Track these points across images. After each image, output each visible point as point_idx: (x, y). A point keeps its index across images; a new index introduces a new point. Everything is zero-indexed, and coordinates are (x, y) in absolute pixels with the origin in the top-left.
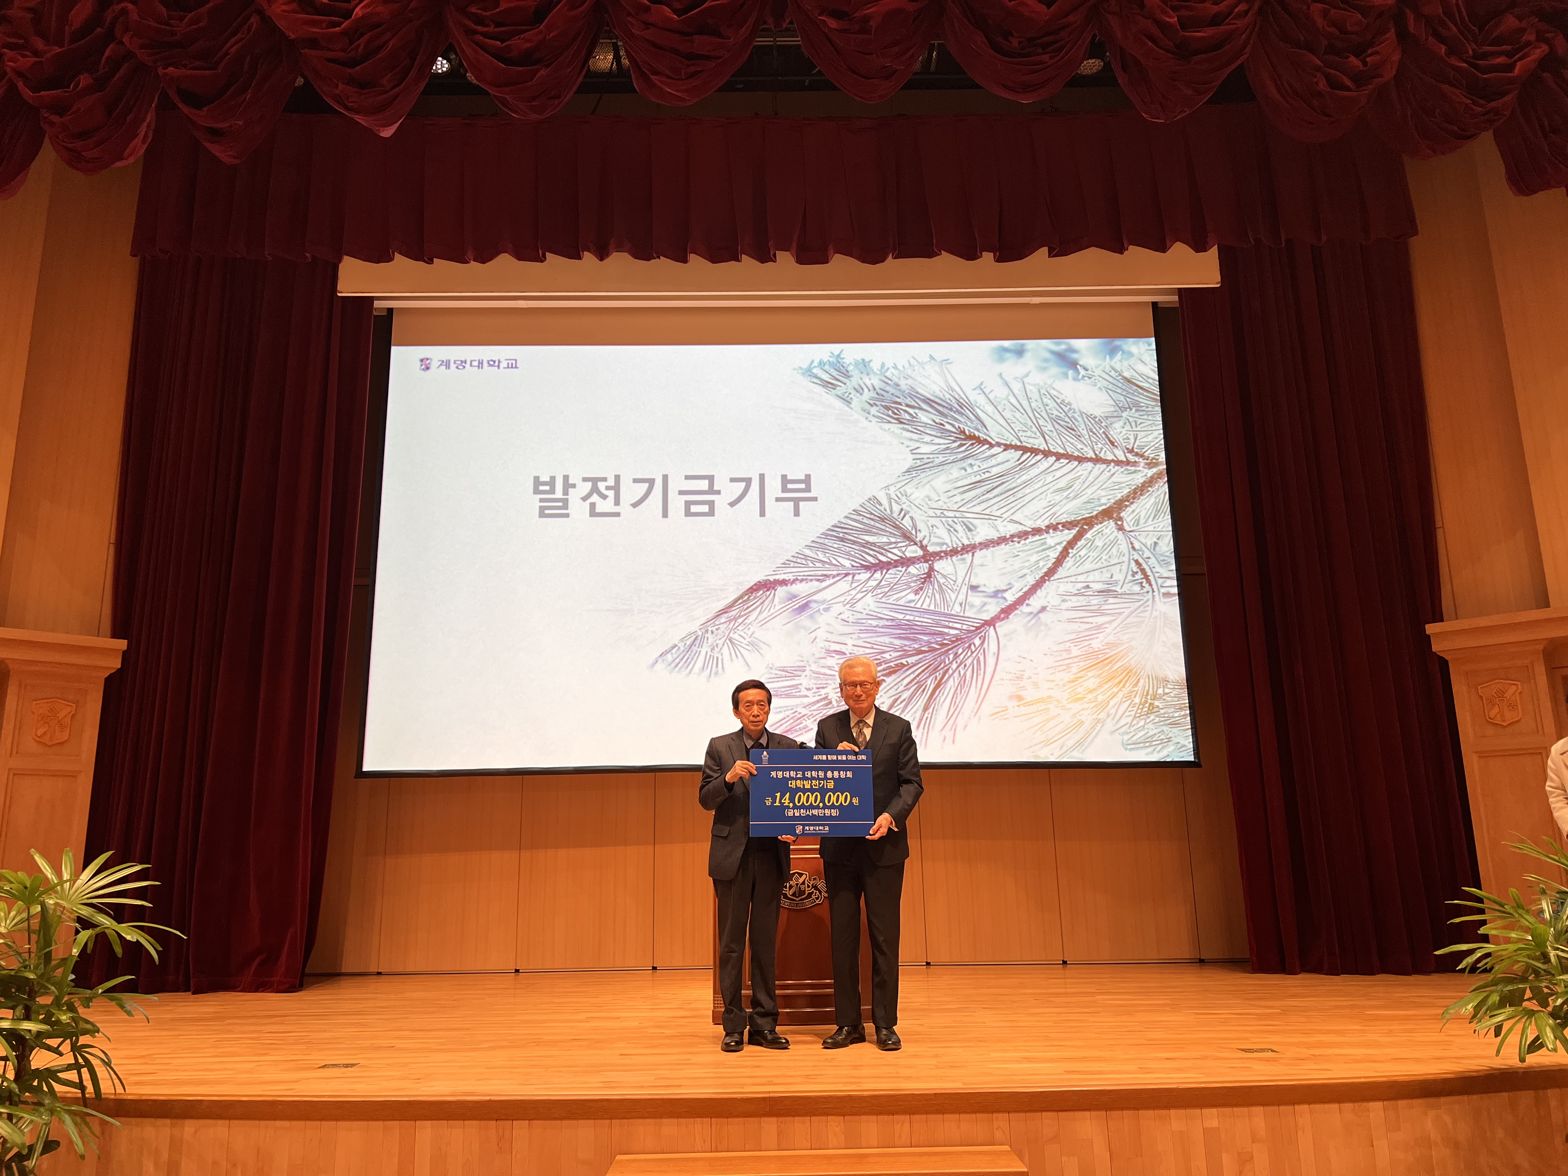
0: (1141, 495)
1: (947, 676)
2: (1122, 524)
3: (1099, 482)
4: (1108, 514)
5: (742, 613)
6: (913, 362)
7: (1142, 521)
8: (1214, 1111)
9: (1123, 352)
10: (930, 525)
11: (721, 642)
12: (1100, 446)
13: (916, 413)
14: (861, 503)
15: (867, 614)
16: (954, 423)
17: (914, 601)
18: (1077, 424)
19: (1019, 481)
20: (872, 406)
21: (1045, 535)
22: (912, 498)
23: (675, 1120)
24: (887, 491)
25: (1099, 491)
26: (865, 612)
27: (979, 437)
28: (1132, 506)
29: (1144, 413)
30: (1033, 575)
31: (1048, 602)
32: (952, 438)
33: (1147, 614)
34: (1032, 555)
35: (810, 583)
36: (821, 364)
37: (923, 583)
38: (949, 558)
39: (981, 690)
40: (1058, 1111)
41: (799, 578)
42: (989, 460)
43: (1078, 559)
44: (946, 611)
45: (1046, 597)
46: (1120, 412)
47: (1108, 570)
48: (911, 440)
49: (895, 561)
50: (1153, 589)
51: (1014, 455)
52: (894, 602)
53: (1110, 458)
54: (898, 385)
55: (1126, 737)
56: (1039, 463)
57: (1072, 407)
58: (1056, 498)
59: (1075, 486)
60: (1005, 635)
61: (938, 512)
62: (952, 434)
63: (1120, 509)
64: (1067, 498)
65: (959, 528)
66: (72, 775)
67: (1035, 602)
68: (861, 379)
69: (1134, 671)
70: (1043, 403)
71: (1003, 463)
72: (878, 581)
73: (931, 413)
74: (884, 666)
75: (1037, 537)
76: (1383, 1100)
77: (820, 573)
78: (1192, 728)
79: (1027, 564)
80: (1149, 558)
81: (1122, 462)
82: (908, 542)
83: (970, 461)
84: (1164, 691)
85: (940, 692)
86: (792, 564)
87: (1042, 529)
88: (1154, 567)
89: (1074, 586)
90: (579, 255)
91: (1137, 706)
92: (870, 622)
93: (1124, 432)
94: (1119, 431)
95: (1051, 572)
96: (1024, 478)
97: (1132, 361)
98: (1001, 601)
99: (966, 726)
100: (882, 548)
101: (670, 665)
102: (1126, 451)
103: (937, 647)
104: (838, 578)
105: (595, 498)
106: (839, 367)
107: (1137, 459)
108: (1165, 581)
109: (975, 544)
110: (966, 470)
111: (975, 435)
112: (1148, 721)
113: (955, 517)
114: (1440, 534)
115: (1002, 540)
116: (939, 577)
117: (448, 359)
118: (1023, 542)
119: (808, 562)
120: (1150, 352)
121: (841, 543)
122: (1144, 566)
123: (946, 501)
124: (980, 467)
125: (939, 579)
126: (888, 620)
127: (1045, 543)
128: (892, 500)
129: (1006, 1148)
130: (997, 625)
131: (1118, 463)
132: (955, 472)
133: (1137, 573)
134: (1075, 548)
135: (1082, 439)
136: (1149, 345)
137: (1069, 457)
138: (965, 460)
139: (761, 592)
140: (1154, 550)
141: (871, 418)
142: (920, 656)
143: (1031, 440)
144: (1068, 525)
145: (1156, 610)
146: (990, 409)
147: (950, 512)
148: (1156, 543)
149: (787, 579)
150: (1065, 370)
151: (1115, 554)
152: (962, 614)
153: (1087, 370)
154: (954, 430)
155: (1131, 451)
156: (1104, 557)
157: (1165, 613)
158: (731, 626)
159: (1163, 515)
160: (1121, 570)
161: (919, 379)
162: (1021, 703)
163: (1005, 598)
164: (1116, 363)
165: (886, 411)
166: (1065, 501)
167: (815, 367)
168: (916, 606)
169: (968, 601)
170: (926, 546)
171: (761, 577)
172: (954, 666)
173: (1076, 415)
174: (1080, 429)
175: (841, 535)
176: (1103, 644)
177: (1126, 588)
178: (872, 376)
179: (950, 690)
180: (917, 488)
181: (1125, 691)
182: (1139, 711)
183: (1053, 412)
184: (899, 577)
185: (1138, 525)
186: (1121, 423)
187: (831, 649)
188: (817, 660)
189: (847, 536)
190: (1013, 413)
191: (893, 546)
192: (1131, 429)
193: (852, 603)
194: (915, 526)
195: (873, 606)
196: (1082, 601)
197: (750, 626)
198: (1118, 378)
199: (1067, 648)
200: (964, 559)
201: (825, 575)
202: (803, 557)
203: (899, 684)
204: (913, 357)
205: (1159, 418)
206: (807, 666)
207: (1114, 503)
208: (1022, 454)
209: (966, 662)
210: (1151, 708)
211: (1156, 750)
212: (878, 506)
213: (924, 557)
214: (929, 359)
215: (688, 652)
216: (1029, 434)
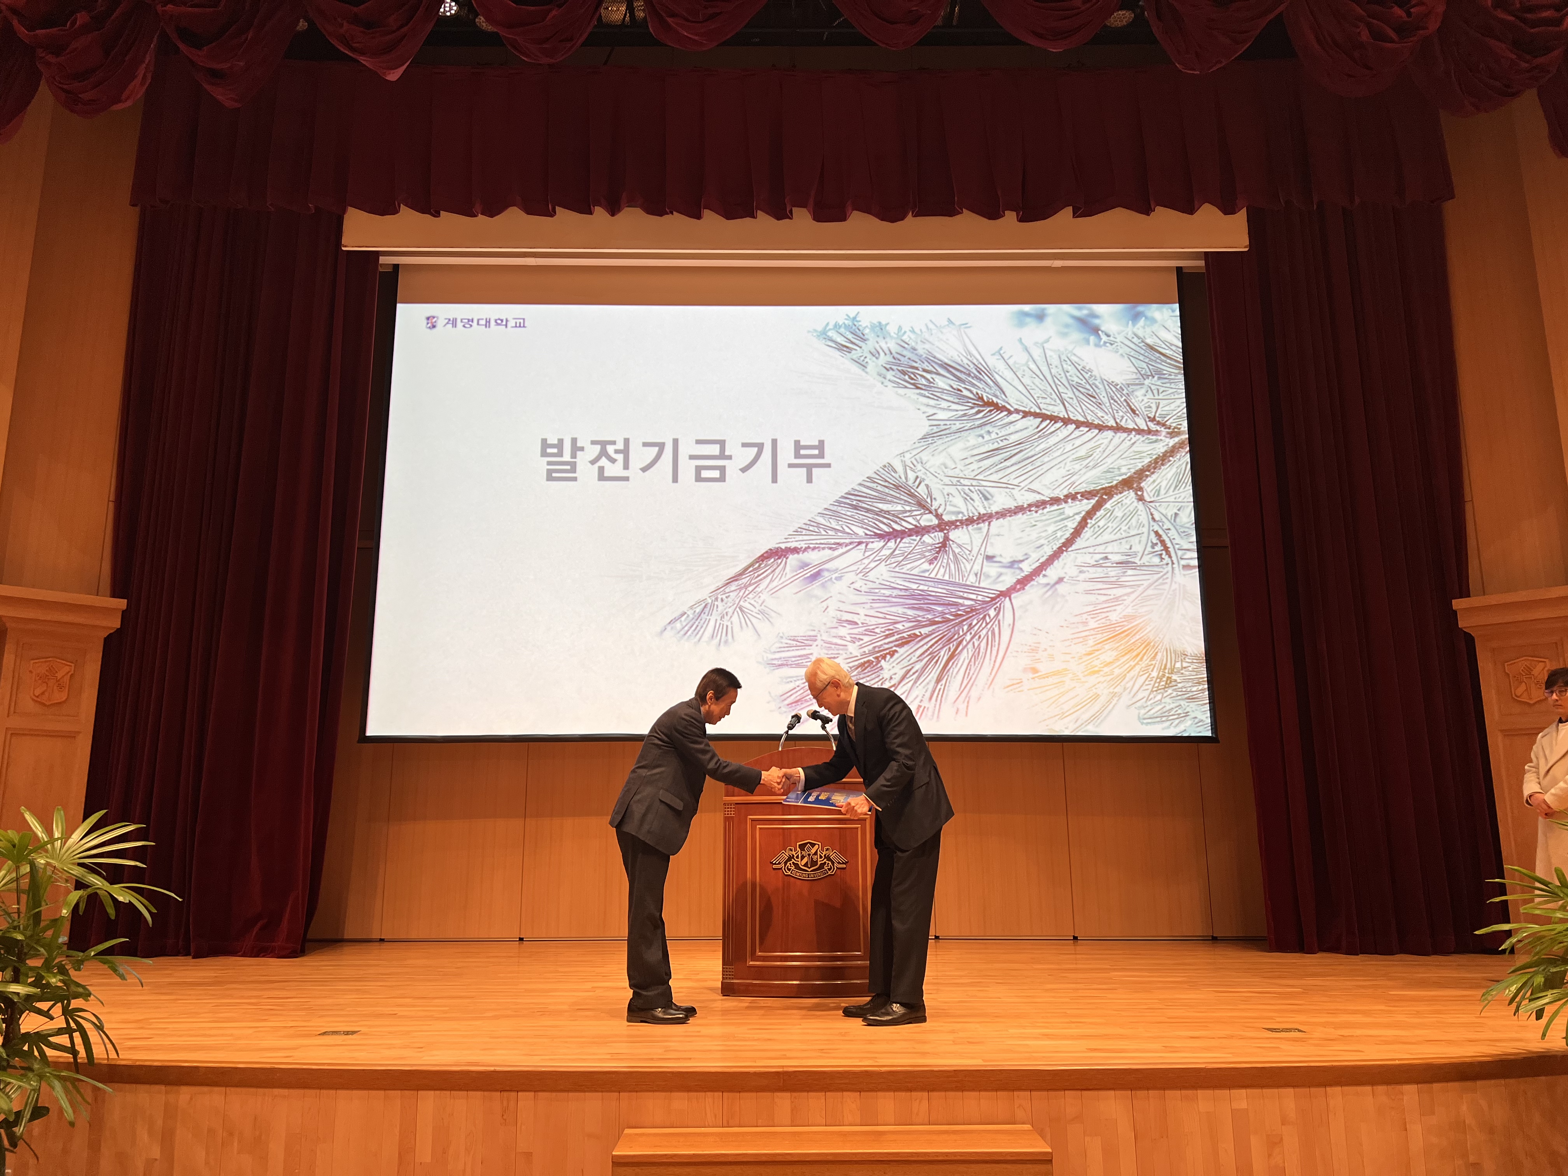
0: (1162, 464)
1: (961, 648)
2: (1142, 495)
3: (1119, 451)
4: (1127, 484)
5: (753, 581)
6: (931, 326)
7: (1163, 492)
8: (1243, 1092)
9: (1146, 318)
10: (945, 494)
11: (730, 610)
12: (1121, 414)
13: (933, 378)
14: (875, 470)
15: (880, 584)
16: (972, 389)
17: (928, 571)
18: (1098, 391)
19: (1037, 449)
20: (888, 370)
21: (1064, 505)
22: (927, 466)
23: (686, 1094)
24: (902, 458)
25: (1120, 461)
26: (878, 581)
27: (997, 404)
28: (1153, 476)
29: (1167, 381)
30: (1050, 546)
31: (1066, 573)
32: (970, 404)
33: (1166, 587)
34: (1049, 525)
35: (822, 552)
36: (837, 326)
37: (938, 553)
38: (965, 527)
39: (995, 662)
40: (1082, 1090)
41: (811, 546)
42: (1007, 427)
43: (1097, 529)
44: (961, 581)
45: (1063, 568)
46: (1142, 380)
47: (1127, 541)
48: (928, 405)
49: (910, 530)
50: (1172, 561)
51: (1033, 422)
52: (908, 572)
53: (1131, 427)
54: (915, 349)
55: (1143, 711)
56: (1058, 431)
57: (1093, 373)
58: (1074, 467)
59: (1095, 454)
60: (1021, 607)
61: (955, 480)
62: (970, 401)
63: (1141, 479)
64: (1086, 467)
65: (975, 496)
66: (71, 736)
67: (1053, 573)
68: (877, 342)
69: (1152, 644)
70: (1063, 369)
71: (1021, 430)
72: (892, 550)
73: (949, 378)
74: (896, 637)
75: (1055, 507)
76: (1417, 1083)
77: (833, 541)
78: (1210, 703)
79: (1043, 534)
80: (1169, 529)
81: (1143, 430)
82: (922, 511)
83: (988, 428)
84: (1182, 665)
85: (953, 663)
86: (804, 532)
87: (1060, 498)
88: (1174, 539)
89: (1092, 557)
90: (591, 212)
91: (1154, 679)
92: (883, 591)
93: (1146, 400)
94: (1140, 398)
95: (1069, 543)
96: (1042, 446)
97: (1155, 328)
98: (1018, 571)
99: (979, 699)
100: (896, 516)
101: (679, 632)
102: (1147, 420)
103: (952, 618)
104: (851, 546)
105: (604, 462)
106: (854, 330)
107: (1158, 428)
108: (1184, 554)
109: (991, 513)
110: (983, 437)
111: (993, 401)
112: (1165, 695)
113: (972, 486)
114: (1468, 507)
115: (1020, 509)
116: (954, 546)
117: (455, 317)
118: (1040, 512)
119: (821, 530)
120: (1173, 318)
121: (855, 511)
122: (1164, 537)
123: (963, 468)
124: (997, 434)
125: (954, 549)
126: (901, 589)
127: (1063, 513)
128: (908, 468)
129: (1028, 1127)
130: (1013, 596)
131: (1139, 431)
132: (972, 439)
133: (1156, 544)
134: (1094, 518)
135: (1103, 407)
136: (1173, 311)
137: (1090, 425)
138: (983, 427)
139: (772, 560)
140: (1175, 521)
141: (887, 383)
142: (934, 627)
143: (1051, 408)
144: (1087, 495)
145: (1176, 583)
146: (1008, 375)
147: (966, 480)
148: (1176, 514)
149: (799, 547)
150: (1086, 335)
151: (1134, 524)
152: (977, 585)
153: (1108, 336)
154: (971, 396)
155: (1153, 420)
156: (1124, 528)
157: (1184, 586)
158: (741, 594)
159: (1184, 485)
160: (1140, 541)
161: (937, 343)
162: (1036, 675)
163: (1021, 569)
164: (1138, 329)
165: (903, 376)
166: (1084, 470)
167: (830, 330)
168: (930, 576)
169: (983, 572)
170: (942, 515)
171: (772, 545)
172: (968, 637)
173: (1097, 383)
174: (1101, 397)
175: (854, 503)
176: (1121, 616)
177: (1145, 560)
178: (888, 339)
179: (963, 662)
180: (933, 455)
181: (1143, 664)
182: (1157, 685)
183: (1073, 379)
184: (913, 546)
185: (1158, 495)
186: (1143, 391)
187: (844, 619)
188: (829, 630)
189: (860, 504)
190: (1033, 379)
191: (908, 514)
192: (1153, 397)
193: (865, 573)
194: (930, 495)
195: (886, 575)
196: (1099, 572)
197: (760, 594)
198: (1140, 345)
199: (1084, 620)
200: (980, 529)
201: (838, 544)
202: (815, 524)
203: (912, 655)
204: (931, 321)
205: (1182, 386)
206: (819, 635)
207: (1134, 473)
208: (1042, 422)
209: (981, 633)
210: (1168, 682)
211: (1173, 725)
212: (893, 474)
213: (939, 526)
214: (947, 323)
215: (697, 620)
216: (1048, 401)
